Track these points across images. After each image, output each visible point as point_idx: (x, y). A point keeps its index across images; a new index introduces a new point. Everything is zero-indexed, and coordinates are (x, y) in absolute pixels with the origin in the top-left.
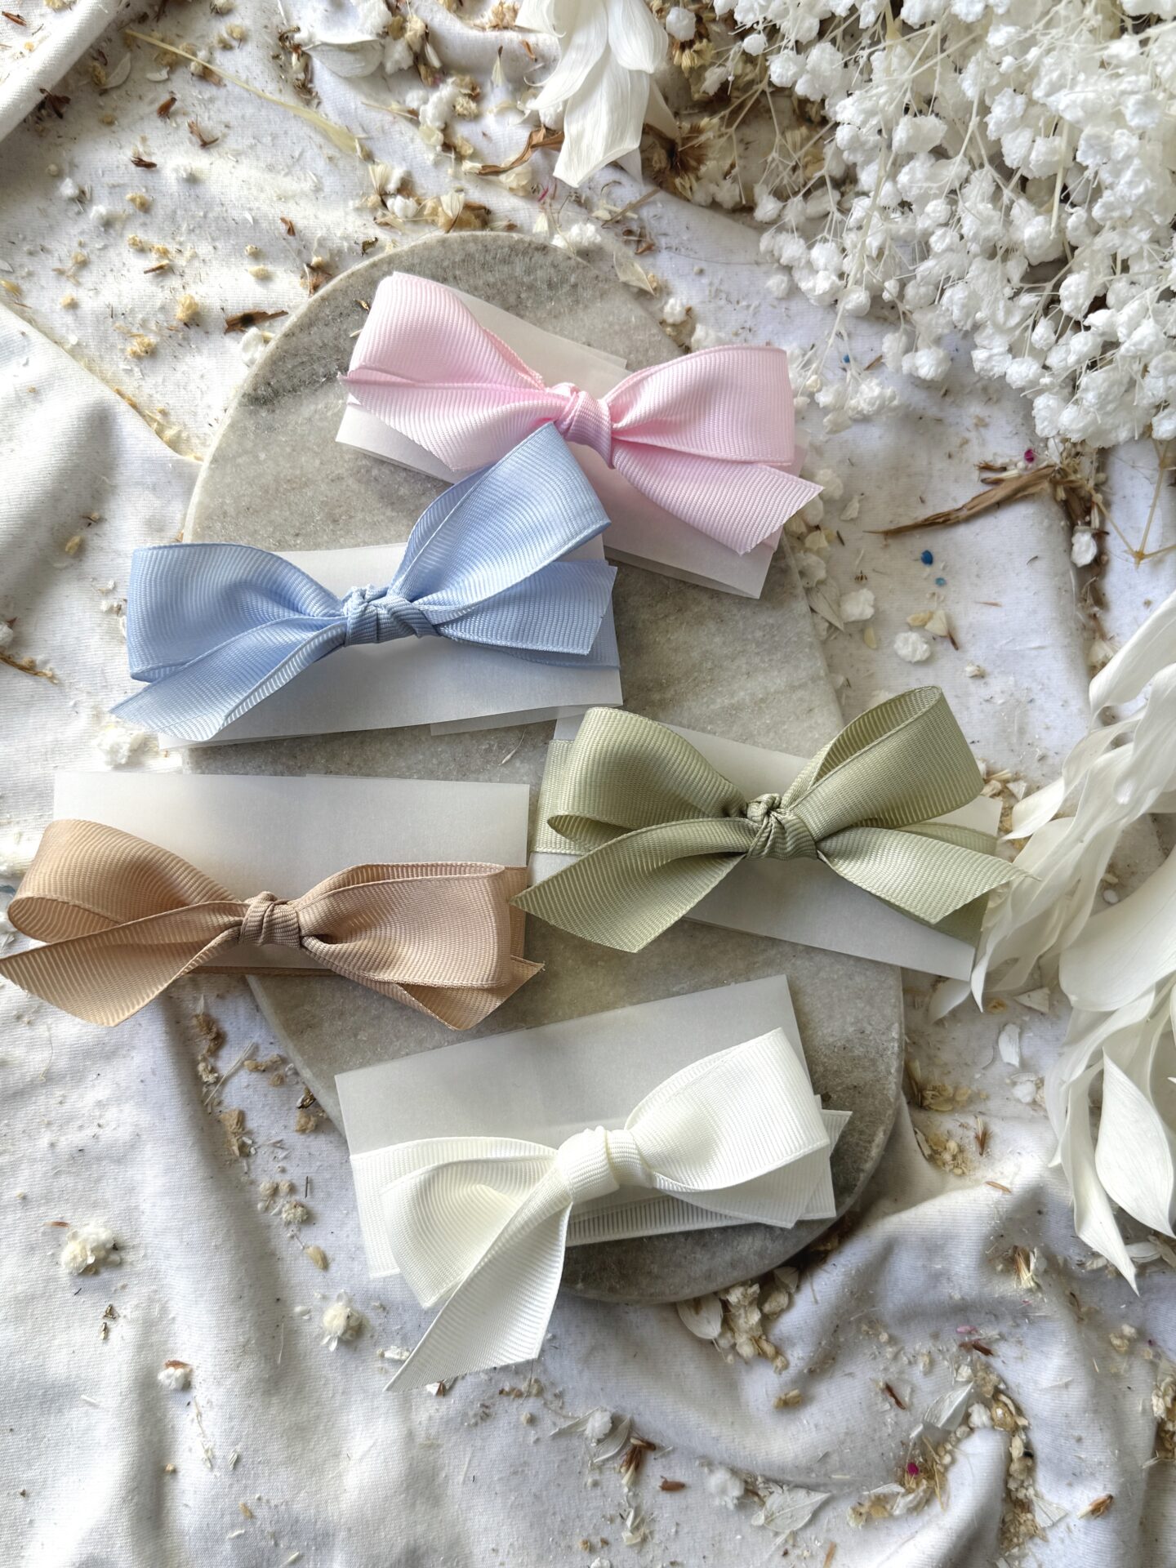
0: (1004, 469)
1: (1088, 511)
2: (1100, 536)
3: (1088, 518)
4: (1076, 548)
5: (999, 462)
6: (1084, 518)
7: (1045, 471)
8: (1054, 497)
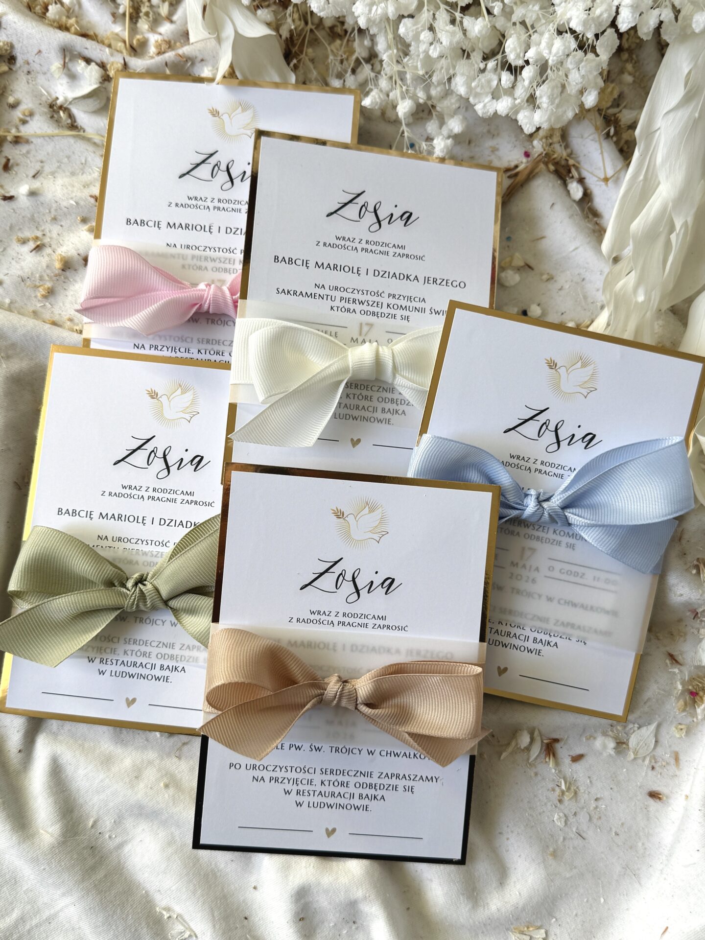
0: (516, 167)
1: (569, 171)
2: (581, 181)
3: (571, 175)
4: (572, 192)
5: (513, 164)
6: (569, 176)
7: (538, 159)
8: (549, 171)
